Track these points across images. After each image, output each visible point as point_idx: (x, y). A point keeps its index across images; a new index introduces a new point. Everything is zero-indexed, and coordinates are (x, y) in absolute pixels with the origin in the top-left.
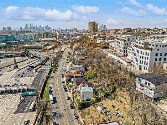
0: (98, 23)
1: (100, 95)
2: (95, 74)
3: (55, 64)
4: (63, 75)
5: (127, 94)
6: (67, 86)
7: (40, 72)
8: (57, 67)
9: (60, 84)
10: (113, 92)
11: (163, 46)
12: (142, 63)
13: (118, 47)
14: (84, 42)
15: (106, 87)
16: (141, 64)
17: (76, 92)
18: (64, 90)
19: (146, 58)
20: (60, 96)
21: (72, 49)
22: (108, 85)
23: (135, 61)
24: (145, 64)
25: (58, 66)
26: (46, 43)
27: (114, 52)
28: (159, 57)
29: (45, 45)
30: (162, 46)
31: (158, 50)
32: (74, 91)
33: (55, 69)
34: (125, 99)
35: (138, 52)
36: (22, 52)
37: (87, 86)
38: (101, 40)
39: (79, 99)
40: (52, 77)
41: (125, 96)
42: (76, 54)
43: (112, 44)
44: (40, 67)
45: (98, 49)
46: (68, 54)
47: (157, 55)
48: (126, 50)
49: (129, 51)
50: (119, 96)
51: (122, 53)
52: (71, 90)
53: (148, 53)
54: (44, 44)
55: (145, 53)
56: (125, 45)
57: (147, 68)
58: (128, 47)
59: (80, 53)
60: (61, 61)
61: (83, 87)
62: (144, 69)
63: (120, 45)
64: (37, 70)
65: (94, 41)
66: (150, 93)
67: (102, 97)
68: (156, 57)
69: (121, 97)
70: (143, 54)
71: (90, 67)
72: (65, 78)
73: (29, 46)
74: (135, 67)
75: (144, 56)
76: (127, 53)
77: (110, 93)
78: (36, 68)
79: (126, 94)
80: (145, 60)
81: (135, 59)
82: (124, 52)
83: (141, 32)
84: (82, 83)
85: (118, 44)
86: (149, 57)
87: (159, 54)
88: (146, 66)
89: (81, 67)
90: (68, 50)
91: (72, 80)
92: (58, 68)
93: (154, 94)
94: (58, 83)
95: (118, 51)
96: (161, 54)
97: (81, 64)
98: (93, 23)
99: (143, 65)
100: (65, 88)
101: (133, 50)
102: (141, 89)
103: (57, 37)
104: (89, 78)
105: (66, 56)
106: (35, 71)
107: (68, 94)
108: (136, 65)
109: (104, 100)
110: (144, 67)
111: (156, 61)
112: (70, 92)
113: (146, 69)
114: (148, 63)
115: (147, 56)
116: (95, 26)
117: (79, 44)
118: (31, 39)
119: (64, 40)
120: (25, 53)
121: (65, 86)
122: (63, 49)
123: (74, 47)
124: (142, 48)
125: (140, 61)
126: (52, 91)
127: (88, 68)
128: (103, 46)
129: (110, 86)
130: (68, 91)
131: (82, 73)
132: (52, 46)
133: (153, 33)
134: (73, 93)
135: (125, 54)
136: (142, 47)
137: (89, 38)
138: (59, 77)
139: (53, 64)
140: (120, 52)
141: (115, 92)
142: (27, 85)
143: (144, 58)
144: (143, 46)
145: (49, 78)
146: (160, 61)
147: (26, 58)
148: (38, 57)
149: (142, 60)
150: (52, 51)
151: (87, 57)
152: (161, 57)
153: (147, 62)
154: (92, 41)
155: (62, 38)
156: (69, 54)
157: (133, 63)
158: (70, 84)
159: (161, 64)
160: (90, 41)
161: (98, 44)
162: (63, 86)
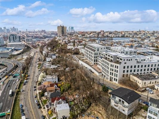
0: (66, 27)
1: (77, 112)
2: (69, 86)
3: (25, 74)
4: (35, 87)
5: (103, 109)
6: (40, 101)
7: (7, 83)
9: (32, 99)
10: (89, 107)
11: (129, 60)
12: (112, 75)
13: (88, 56)
14: (54, 47)
15: (81, 101)
17: (51, 108)
18: (37, 107)
19: (115, 70)
20: (34, 116)
21: (42, 54)
22: (84, 98)
23: (106, 72)
24: (115, 76)
25: (28, 76)
26: (13, 48)
27: (85, 60)
28: (126, 69)
29: (12, 50)
31: (125, 63)
32: (49, 108)
34: (101, 114)
35: (108, 64)
37: (63, 103)
38: (71, 46)
39: (55, 117)
40: (23, 91)
41: (100, 112)
42: (47, 60)
43: (82, 50)
44: (8, 78)
45: (69, 56)
46: (38, 60)
47: (124, 67)
48: (96, 59)
49: (99, 61)
50: (95, 111)
51: (93, 62)
52: (46, 107)
53: (118, 66)
56: (95, 54)
57: (117, 79)
58: (98, 57)
59: (51, 59)
60: (31, 69)
61: (59, 104)
62: (115, 80)
63: (90, 54)
64: (4, 81)
65: (64, 46)
66: (124, 110)
67: (79, 113)
68: (124, 69)
69: (97, 113)
70: (113, 67)
71: (64, 77)
72: (38, 92)
74: (106, 78)
75: (114, 68)
76: (98, 62)
77: (86, 109)
78: (3, 79)
79: (101, 109)
80: (115, 73)
81: (105, 70)
82: (95, 61)
83: (105, 35)
84: (57, 99)
85: (88, 53)
86: (118, 70)
87: (126, 67)
88: (116, 78)
89: (54, 77)
90: (38, 55)
91: (46, 94)
92: (29, 79)
93: (128, 111)
94: (30, 98)
95: (88, 59)
96: (128, 67)
97: (53, 73)
98: (62, 27)
99: (113, 77)
100: (39, 105)
101: (103, 61)
102: (116, 106)
103: (25, 40)
104: (63, 91)
105: (36, 62)
106: (2, 83)
107: (42, 112)
108: (107, 76)
109: (80, 117)
110: (115, 79)
111: (124, 73)
112: (44, 108)
113: (116, 81)
114: (118, 75)
116: (64, 30)
117: (49, 49)
119: (33, 43)
121: (39, 102)
122: (32, 55)
123: (44, 52)
124: (111, 61)
125: (111, 72)
126: (23, 111)
127: (61, 79)
128: (73, 52)
129: (85, 100)
130: (43, 107)
131: (56, 85)
132: (20, 51)
133: (115, 36)
134: (48, 110)
135: (96, 62)
137: (59, 42)
138: (30, 90)
139: (23, 73)
140: (90, 60)
143: (114, 70)
144: (112, 59)
145: (19, 93)
146: (127, 73)
148: (5, 66)
149: (112, 72)
150: (20, 56)
151: (59, 65)
152: (128, 69)
154: (62, 45)
155: (30, 41)
156: (40, 60)
157: (103, 73)
158: (44, 98)
159: (129, 75)
160: (61, 46)
161: (68, 49)
162: (36, 102)
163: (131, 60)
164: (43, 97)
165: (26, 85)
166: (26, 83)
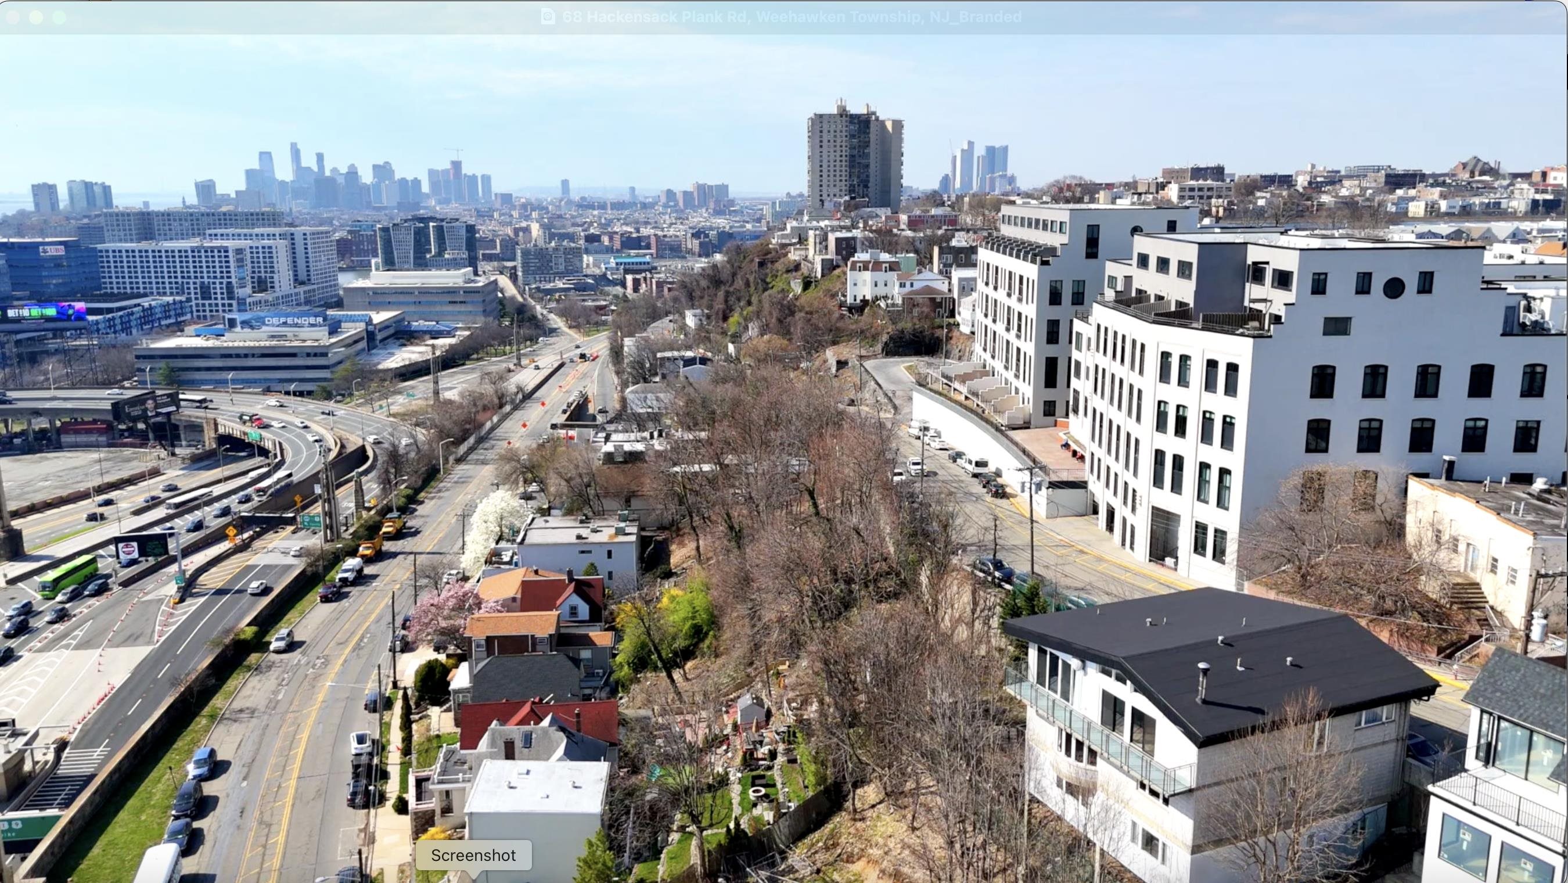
0: (898, 125)
2: (702, 616)
5: (950, 841)
6: (397, 739)
7: (220, 592)
8: (388, 546)
9: (335, 719)
10: (813, 819)
11: (1394, 288)
12: (1177, 486)
13: (1001, 328)
15: (773, 755)
16: (1165, 499)
17: (445, 810)
18: (344, 785)
19: (1207, 422)
23: (1120, 467)
24: (1201, 495)
25: (399, 534)
27: (964, 378)
28: (1346, 409)
29: (370, 336)
30: (1378, 285)
31: (1337, 326)
32: (436, 800)
33: (352, 563)
35: (1138, 355)
36: (107, 405)
37: (561, 748)
38: (881, 276)
40: (292, 648)
44: (240, 548)
45: (841, 364)
46: (563, 419)
47: (1322, 382)
48: (1060, 350)
49: (1085, 358)
50: (872, 860)
51: (1027, 390)
52: (412, 793)
53: (1232, 368)
54: (361, 326)
55: (1197, 373)
56: (1055, 298)
57: (1220, 535)
58: (1078, 325)
60: (463, 482)
61: (506, 756)
62: (1200, 545)
63: (1014, 302)
64: (200, 571)
65: (824, 287)
66: (1151, 843)
68: (1320, 409)
70: (1183, 382)
72: (419, 658)
73: (211, 343)
74: (1117, 534)
75: (1195, 399)
76: (1074, 382)
77: (780, 834)
79: (934, 841)
80: (1206, 452)
81: (1114, 436)
82: (1052, 381)
83: (1325, 199)
84: (526, 709)
85: (1002, 295)
86: (1238, 408)
87: (1349, 382)
88: (1212, 515)
89: (603, 537)
90: (586, 374)
91: (461, 674)
92: (394, 555)
93: (1196, 849)
94: (326, 706)
95: (998, 365)
96: (1375, 379)
97: (612, 503)
98: (854, 119)
99: (1186, 505)
101: (1102, 338)
102: (1072, 789)
103: (518, 263)
104: (641, 663)
106: (172, 589)
107: (370, 838)
108: (1128, 511)
110: (1201, 530)
111: (1317, 462)
112: (401, 806)
113: (1219, 554)
114: (1236, 483)
115: (1219, 404)
116: (873, 150)
117: (690, 321)
118: (262, 285)
119: (581, 288)
120: (136, 411)
121: (380, 747)
124: (1180, 316)
125: (1159, 455)
126: (203, 806)
127: (678, 554)
128: (887, 330)
130: (393, 796)
131: (576, 600)
132: (441, 342)
133: (1444, 205)
134: (423, 822)
135: (1058, 394)
136: (1180, 304)
137: (794, 256)
138: (358, 647)
140: (1011, 375)
141: (837, 819)
142: (15, 734)
143: (1193, 426)
144: (1188, 291)
145: (253, 658)
146: (1369, 461)
147: (152, 455)
148: (264, 452)
149: (1170, 444)
150: (422, 386)
152: (1373, 408)
153: (1224, 472)
154: (807, 285)
155: (561, 275)
156: (583, 416)
157: (1099, 489)
158: (439, 720)
159: (1385, 489)
160: (797, 287)
161: (850, 309)
162: (354, 747)
163: (1426, 282)
164: (434, 711)
165: (345, 603)
166: (355, 591)
